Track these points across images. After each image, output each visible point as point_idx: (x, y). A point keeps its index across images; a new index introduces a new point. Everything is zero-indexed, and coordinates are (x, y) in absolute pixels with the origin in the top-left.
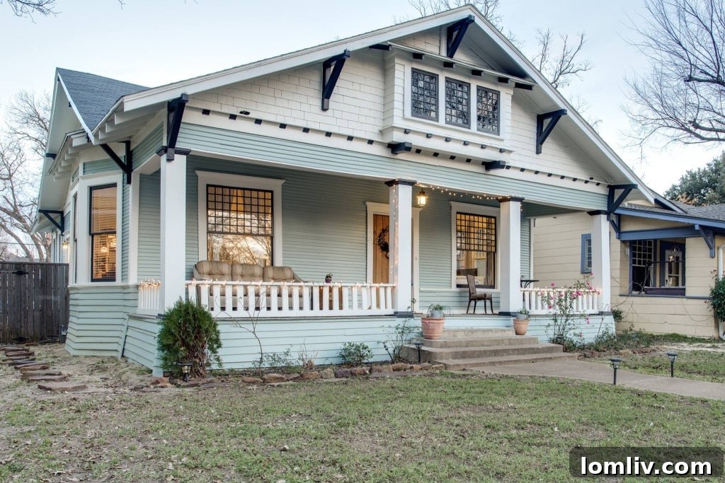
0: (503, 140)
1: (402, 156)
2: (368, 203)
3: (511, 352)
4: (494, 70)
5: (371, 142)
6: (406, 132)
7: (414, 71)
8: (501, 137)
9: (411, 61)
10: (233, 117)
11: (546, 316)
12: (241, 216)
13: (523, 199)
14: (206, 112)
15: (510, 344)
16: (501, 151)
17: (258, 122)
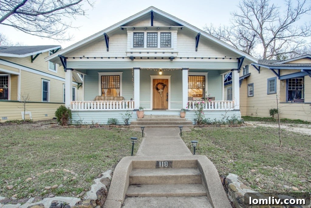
0: (173, 49)
1: (135, 60)
2: (150, 76)
3: (164, 123)
4: (174, 26)
5: (123, 58)
6: (132, 53)
7: (135, 33)
8: (172, 48)
9: (133, 30)
10: (81, 58)
11: (193, 111)
12: (112, 83)
13: (189, 68)
14: (74, 58)
15: (170, 121)
16: (172, 53)
17: (88, 58)
